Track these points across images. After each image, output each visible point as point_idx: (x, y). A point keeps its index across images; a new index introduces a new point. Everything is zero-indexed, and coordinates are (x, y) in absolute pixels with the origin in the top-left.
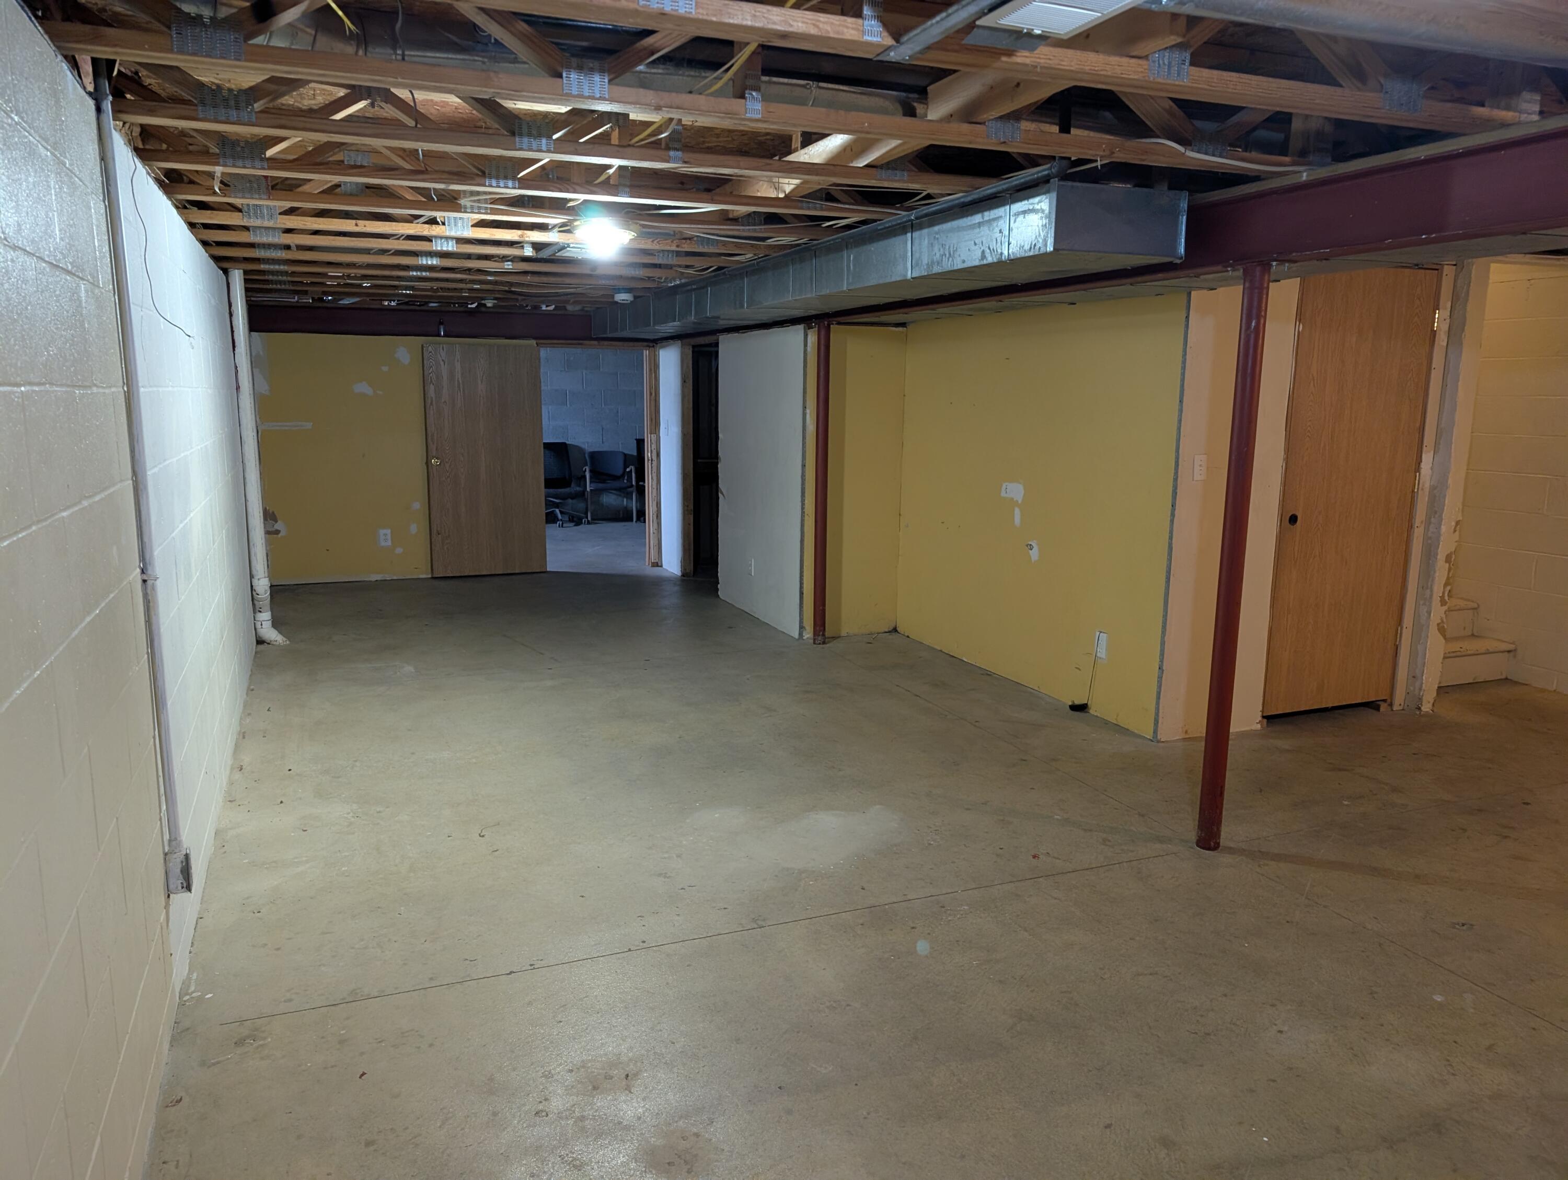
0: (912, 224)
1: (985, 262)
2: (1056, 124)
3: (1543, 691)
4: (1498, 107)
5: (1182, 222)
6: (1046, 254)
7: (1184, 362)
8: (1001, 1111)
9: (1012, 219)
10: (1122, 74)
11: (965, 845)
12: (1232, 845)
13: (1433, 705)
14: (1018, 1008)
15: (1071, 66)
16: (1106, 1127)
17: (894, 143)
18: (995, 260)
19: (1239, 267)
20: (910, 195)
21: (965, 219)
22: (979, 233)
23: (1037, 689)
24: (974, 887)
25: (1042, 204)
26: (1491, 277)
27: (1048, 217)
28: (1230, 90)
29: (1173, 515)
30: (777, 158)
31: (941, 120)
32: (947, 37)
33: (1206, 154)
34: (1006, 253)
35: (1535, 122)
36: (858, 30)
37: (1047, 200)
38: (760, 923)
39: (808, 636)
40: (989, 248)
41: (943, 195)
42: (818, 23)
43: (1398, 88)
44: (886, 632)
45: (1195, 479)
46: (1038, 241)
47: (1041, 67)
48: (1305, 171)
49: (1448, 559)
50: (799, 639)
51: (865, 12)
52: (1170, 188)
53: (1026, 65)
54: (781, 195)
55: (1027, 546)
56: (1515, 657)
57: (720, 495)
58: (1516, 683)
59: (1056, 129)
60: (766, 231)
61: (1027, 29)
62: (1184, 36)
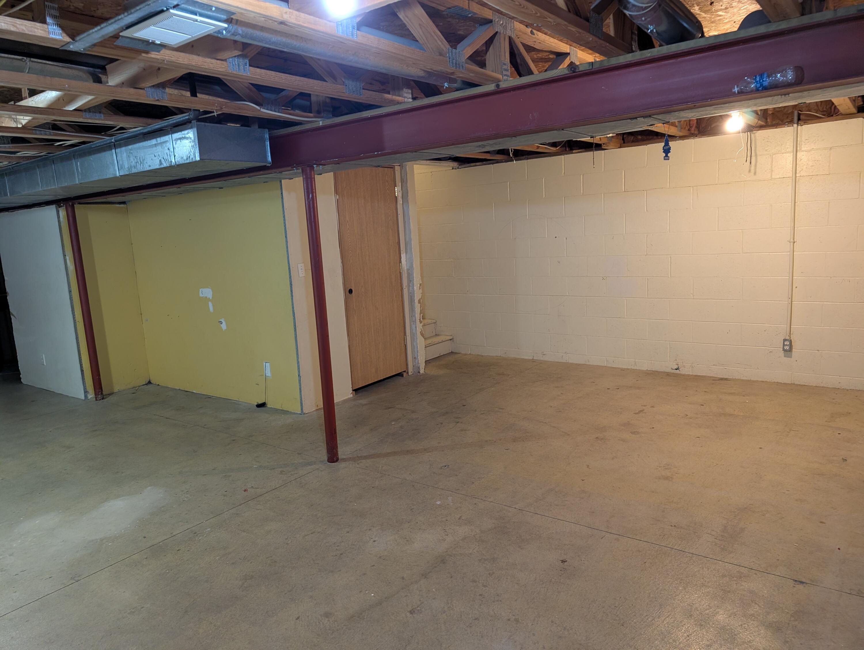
0: (114, 144)
1: (162, 166)
2: (188, 91)
3: (466, 355)
4: (395, 95)
5: (267, 145)
6: (196, 161)
7: (284, 217)
8: (240, 633)
9: (174, 143)
10: (214, 68)
11: (205, 495)
12: (345, 457)
13: (425, 369)
14: (244, 574)
15: (184, 62)
16: (297, 619)
17: (90, 98)
18: (168, 165)
19: (299, 168)
20: (111, 128)
21: (146, 142)
22: (156, 150)
23: (238, 400)
24: (213, 517)
25: (190, 134)
26: (415, 171)
27: (194, 141)
28: (272, 80)
29: (292, 296)
30: (12, 103)
31: (116, 86)
32: (105, 40)
33: (271, 110)
34: (173, 161)
35: (411, 102)
36: (45, 31)
37: (192, 132)
38: (76, 579)
39: (91, 396)
40: (164, 159)
41: (131, 128)
42: (15, 25)
43: (351, 84)
44: (144, 385)
45: (300, 276)
46: (191, 155)
47: (167, 61)
48: (321, 121)
49: (419, 302)
50: (85, 400)
51: (48, 21)
52: (259, 127)
53: (158, 59)
54: (20, 126)
55: (219, 322)
56: (453, 341)
57: (12, 317)
58: (456, 353)
59: (188, 94)
60: (15, 147)
61: (152, 40)
62: (242, 51)
